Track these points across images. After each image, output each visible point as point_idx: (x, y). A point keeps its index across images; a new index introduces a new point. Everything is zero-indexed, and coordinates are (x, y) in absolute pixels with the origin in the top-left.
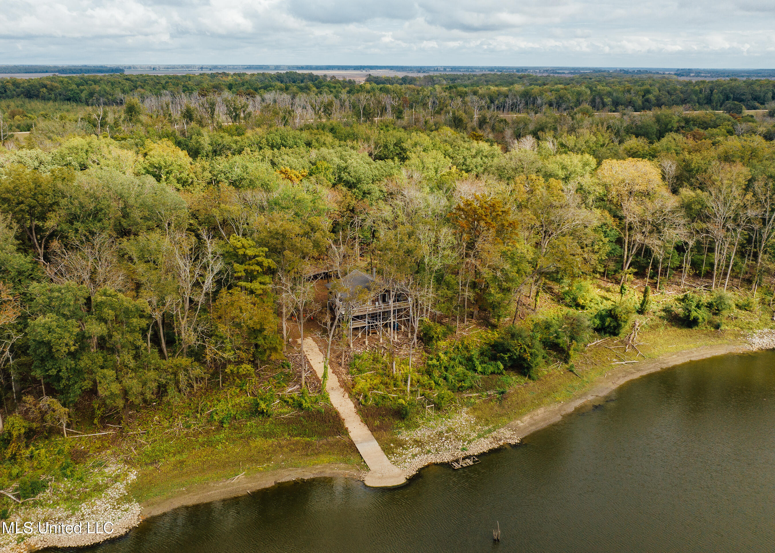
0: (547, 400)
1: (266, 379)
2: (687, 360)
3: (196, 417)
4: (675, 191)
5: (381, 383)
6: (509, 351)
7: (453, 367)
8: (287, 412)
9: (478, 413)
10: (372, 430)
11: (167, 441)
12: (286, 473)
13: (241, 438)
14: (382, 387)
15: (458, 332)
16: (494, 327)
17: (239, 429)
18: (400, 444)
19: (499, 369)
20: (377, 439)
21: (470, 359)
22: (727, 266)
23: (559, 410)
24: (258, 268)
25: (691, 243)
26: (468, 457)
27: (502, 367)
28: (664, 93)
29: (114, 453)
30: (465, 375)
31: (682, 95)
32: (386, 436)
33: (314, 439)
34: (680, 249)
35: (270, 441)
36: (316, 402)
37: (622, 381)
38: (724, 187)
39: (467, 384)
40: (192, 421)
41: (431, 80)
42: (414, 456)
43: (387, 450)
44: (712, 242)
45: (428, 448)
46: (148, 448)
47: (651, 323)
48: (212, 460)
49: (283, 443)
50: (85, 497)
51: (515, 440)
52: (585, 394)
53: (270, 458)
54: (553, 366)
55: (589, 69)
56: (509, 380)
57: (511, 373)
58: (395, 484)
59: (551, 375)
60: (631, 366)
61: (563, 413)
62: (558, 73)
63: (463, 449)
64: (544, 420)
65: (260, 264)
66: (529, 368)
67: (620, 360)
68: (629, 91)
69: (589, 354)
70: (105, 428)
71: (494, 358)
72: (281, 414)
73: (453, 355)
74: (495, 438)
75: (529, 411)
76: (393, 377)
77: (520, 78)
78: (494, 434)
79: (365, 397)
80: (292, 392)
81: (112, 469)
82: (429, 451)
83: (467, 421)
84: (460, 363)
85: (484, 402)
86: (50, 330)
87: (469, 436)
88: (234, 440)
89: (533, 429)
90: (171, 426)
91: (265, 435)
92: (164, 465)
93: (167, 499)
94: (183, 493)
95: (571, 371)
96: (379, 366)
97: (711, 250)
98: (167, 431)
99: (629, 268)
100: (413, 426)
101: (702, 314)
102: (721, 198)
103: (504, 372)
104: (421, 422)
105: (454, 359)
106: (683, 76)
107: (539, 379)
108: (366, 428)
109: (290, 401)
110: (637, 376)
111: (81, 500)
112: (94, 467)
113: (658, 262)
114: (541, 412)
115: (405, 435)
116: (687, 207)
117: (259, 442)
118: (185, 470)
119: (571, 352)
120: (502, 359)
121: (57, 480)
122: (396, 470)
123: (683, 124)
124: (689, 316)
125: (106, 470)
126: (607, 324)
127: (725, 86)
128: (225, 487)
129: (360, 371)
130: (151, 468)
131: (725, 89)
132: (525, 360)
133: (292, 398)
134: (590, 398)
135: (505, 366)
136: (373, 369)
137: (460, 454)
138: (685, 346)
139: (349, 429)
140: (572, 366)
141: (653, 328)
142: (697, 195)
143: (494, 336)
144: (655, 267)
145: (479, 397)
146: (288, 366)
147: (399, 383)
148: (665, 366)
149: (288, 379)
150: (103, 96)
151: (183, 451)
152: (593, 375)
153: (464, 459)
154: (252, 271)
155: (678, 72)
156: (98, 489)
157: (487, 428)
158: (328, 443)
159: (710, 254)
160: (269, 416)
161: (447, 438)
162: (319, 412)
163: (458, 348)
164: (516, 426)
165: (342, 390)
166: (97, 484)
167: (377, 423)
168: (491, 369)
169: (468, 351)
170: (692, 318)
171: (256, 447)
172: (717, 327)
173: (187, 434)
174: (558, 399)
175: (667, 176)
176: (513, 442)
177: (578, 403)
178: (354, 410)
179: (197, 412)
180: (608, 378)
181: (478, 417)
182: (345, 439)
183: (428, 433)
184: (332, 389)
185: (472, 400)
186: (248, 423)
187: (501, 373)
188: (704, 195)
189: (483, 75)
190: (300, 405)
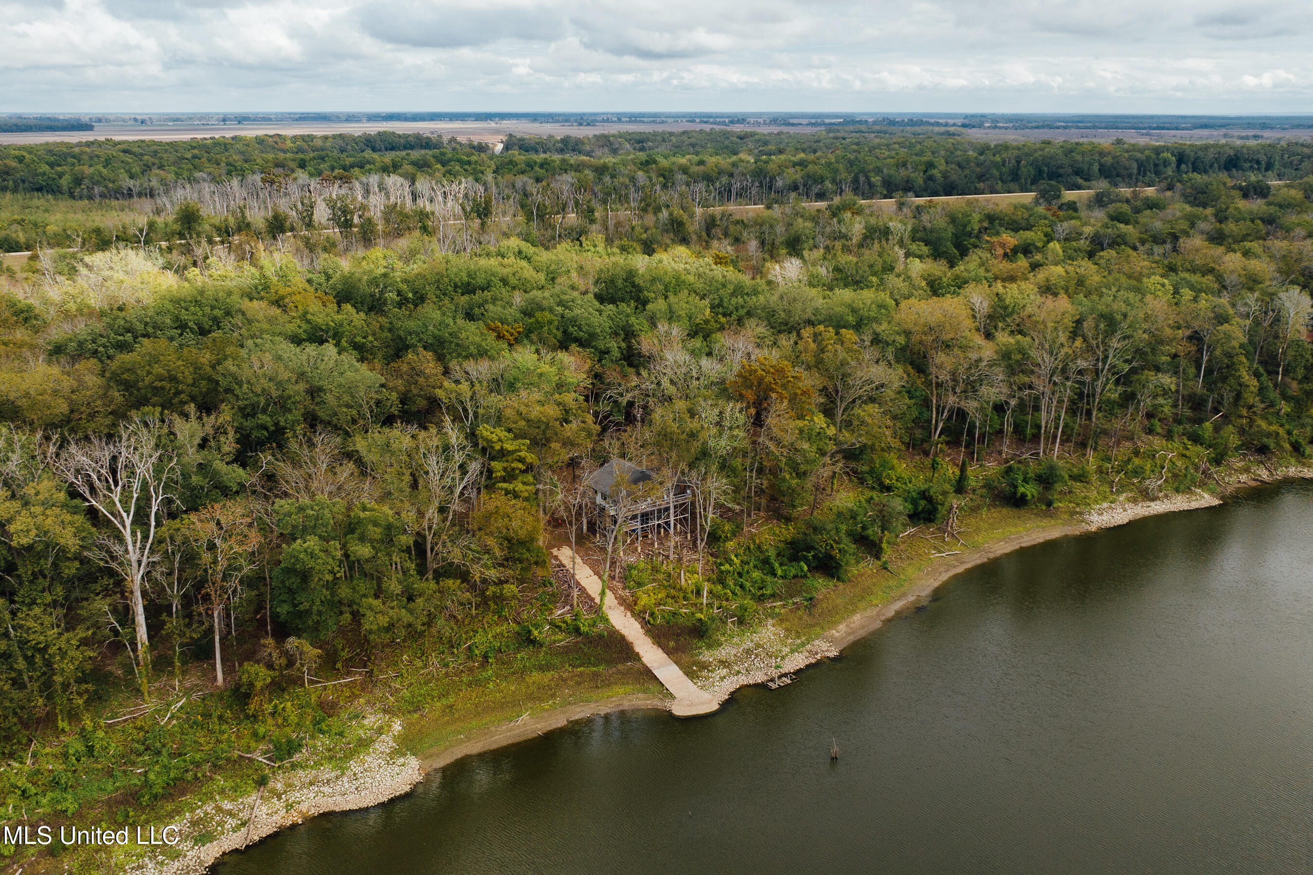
0: (862, 605)
1: (527, 601)
2: (1017, 547)
3: (453, 653)
4: (989, 336)
5: (667, 596)
6: (813, 548)
7: (748, 572)
8: (562, 639)
9: (785, 625)
10: (668, 652)
11: (426, 684)
12: (579, 709)
13: (514, 673)
14: (669, 600)
15: (746, 529)
16: (788, 519)
17: (509, 663)
18: (704, 666)
19: (802, 571)
20: (676, 663)
21: (766, 561)
22: (1057, 428)
23: (878, 615)
24: (520, 466)
25: (1013, 402)
26: (785, 675)
27: (806, 568)
28: (953, 166)
29: (368, 702)
30: (763, 581)
31: (978, 169)
32: (685, 658)
33: (601, 668)
34: (1000, 408)
35: (549, 674)
36: (594, 625)
37: (945, 577)
38: (1049, 331)
39: (768, 592)
40: (450, 659)
41: (606, 142)
42: (722, 678)
43: (691, 674)
44: (1037, 399)
45: (737, 668)
46: (405, 693)
47: (970, 504)
48: (485, 701)
49: (565, 675)
50: (350, 754)
51: (833, 653)
52: (904, 595)
53: (555, 694)
54: (862, 564)
55: (837, 116)
56: (815, 583)
57: (816, 575)
58: (708, 710)
59: (862, 575)
60: (952, 558)
61: (883, 618)
62: (793, 125)
63: (777, 667)
64: (863, 627)
65: (521, 460)
66: (838, 566)
67: (940, 552)
68: (904, 164)
69: (902, 547)
70: (348, 674)
71: (794, 558)
72: (555, 642)
73: (745, 558)
74: (810, 652)
75: (843, 618)
76: (681, 589)
77: (741, 139)
78: (809, 647)
79: (652, 614)
80: (562, 614)
81: (372, 720)
82: (739, 672)
83: (775, 634)
84: (755, 567)
85: (791, 611)
86: (312, 555)
87: (780, 651)
88: (506, 677)
89: (851, 639)
90: (425, 666)
91: (542, 668)
92: (430, 712)
93: (446, 749)
94: (462, 741)
95: (886, 568)
96: (661, 576)
97: (1037, 408)
98: (422, 672)
99: (939, 436)
100: (714, 645)
101: (1030, 490)
102: (1047, 346)
103: (809, 575)
104: (723, 639)
105: (748, 563)
106: (974, 127)
107: (850, 581)
108: (660, 650)
109: (564, 625)
110: (961, 569)
111: (347, 758)
112: (350, 719)
113: (975, 427)
114: (857, 619)
115: (707, 656)
116: (1006, 355)
117: (536, 677)
118: (456, 716)
119: (884, 545)
120: (806, 559)
121: (313, 737)
122: (705, 695)
123: (986, 224)
124: (1015, 493)
125: (366, 722)
126: (920, 508)
127: (1036, 155)
128: (510, 730)
129: (639, 584)
130: (416, 716)
131: (1036, 160)
132: (832, 558)
133: (565, 622)
134: (911, 599)
135: (808, 566)
136: (654, 580)
137: (774, 673)
138: (1013, 530)
139: (641, 654)
140: (885, 563)
141: (975, 510)
142: (1018, 342)
143: (788, 532)
144: (971, 433)
145: (784, 606)
146: (551, 584)
147: (690, 595)
148: (991, 556)
149: (553, 599)
150: (98, 183)
151: (448, 693)
152: (911, 571)
153: (780, 677)
154: (513, 469)
155: (967, 121)
156: (364, 744)
157: (799, 641)
158: (619, 672)
159: (1036, 414)
160: (541, 646)
161: (757, 656)
162: (601, 637)
163: (749, 548)
164: (832, 636)
165: (622, 608)
166: (360, 739)
167: (672, 644)
168: (793, 572)
169: (761, 552)
170: (1019, 495)
171: (534, 683)
172: (1049, 504)
173: (446, 673)
174: (875, 602)
175: (978, 316)
176: (831, 655)
177: (898, 605)
178: (641, 631)
179: (453, 647)
180: (928, 574)
181: (787, 630)
182: (638, 665)
183: (734, 652)
184: (610, 607)
185: (777, 610)
186: (519, 656)
187: (805, 576)
188: (1025, 341)
189: (684, 133)
190: (577, 630)
